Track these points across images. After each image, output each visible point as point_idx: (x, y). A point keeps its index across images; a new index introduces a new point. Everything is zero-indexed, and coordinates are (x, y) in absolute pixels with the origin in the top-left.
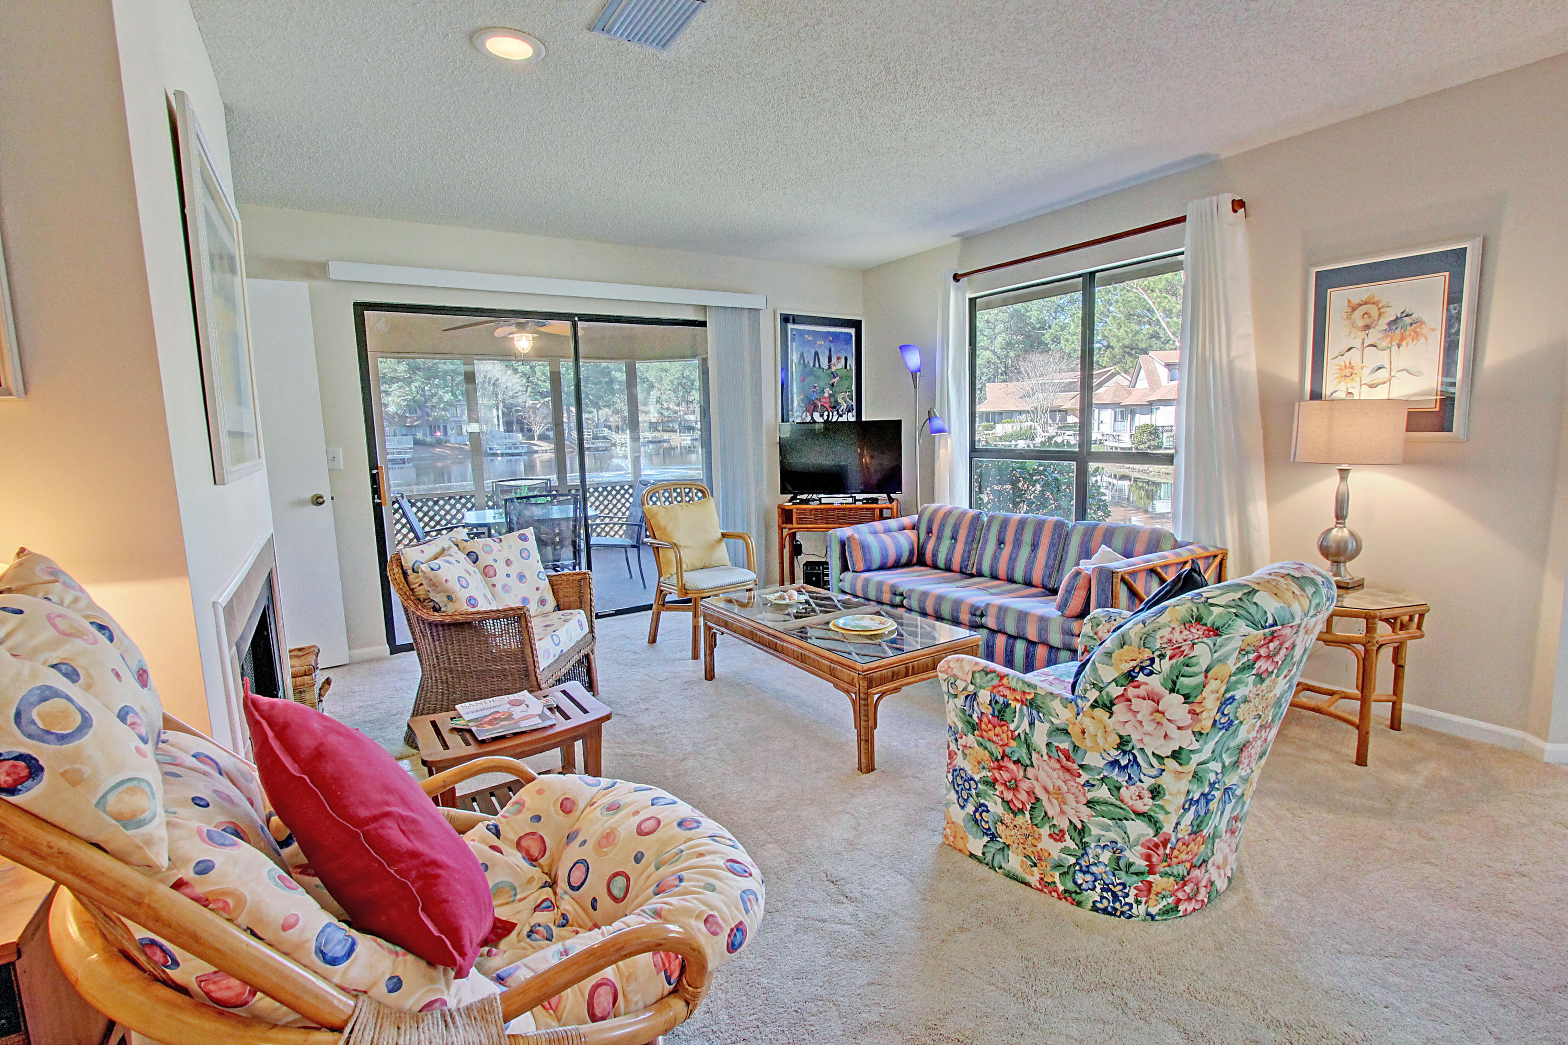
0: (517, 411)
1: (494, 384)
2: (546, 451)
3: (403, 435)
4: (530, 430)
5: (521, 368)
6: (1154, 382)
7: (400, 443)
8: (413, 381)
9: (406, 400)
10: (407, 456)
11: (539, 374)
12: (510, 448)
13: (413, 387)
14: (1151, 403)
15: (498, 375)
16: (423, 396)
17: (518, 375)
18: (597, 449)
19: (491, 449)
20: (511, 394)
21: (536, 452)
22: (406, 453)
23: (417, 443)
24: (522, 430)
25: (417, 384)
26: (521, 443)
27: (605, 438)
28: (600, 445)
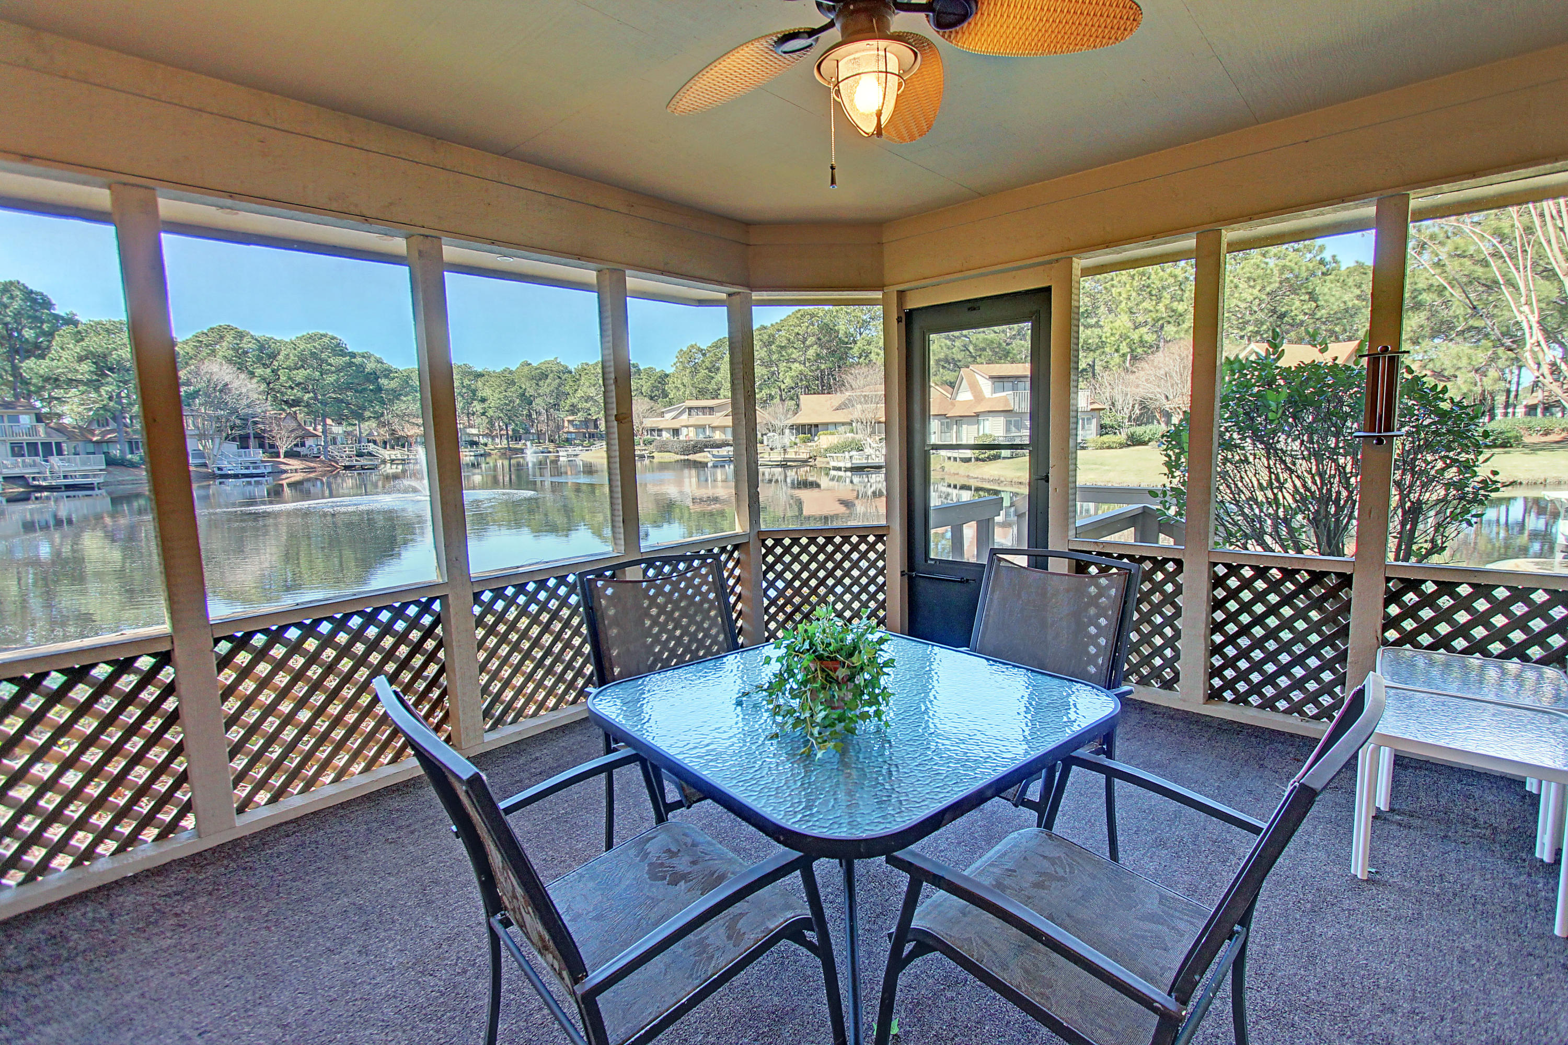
0: (255, 423)
1: (221, 391)
2: (296, 471)
3: (88, 453)
4: (272, 446)
5: (259, 371)
6: (978, 396)
7: (84, 463)
8: (103, 385)
9: (91, 409)
10: (96, 481)
11: (283, 378)
12: (247, 468)
13: (103, 393)
14: (977, 415)
15: (227, 379)
16: (120, 403)
17: (255, 380)
18: (362, 468)
19: (219, 469)
20: (245, 402)
21: (285, 472)
22: (95, 476)
23: (111, 462)
24: (262, 446)
25: (109, 389)
26: (263, 462)
27: (370, 454)
28: (366, 462)
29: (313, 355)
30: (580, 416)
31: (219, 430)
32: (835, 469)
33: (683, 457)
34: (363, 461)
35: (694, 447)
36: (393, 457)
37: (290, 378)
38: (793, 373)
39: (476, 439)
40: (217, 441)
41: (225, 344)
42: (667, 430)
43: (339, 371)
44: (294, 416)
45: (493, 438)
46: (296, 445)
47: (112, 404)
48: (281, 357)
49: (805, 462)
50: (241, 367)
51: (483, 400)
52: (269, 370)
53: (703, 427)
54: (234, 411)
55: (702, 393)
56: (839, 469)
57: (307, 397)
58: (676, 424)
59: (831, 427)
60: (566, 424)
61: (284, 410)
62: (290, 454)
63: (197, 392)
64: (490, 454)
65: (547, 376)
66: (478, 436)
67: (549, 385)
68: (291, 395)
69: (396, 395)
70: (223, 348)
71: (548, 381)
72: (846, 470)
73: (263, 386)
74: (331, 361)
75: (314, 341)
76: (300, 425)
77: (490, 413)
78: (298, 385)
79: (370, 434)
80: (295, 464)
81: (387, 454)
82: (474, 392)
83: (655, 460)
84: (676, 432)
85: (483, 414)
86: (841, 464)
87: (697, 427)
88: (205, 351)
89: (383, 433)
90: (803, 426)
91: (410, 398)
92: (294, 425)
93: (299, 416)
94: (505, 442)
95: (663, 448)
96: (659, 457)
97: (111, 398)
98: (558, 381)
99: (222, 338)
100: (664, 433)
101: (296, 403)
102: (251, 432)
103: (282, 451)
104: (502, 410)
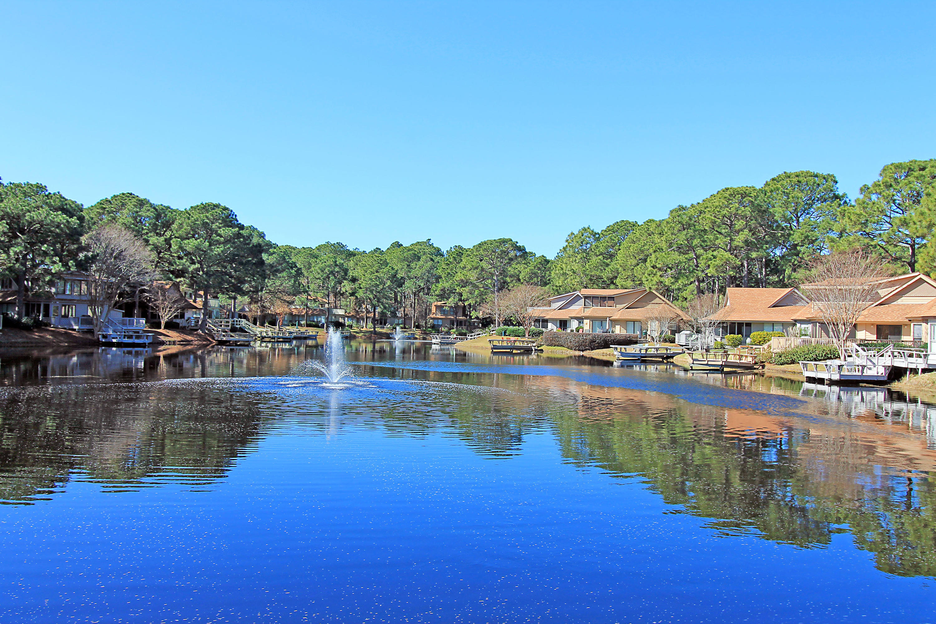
29: (205, 225)
30: (451, 301)
31: (110, 297)
32: (811, 380)
33: (577, 353)
34: (236, 337)
35: (593, 341)
36: (264, 334)
37: (181, 248)
38: (718, 262)
39: (341, 320)
40: (106, 308)
41: (125, 211)
42: (553, 321)
43: (226, 242)
44: (176, 286)
45: (358, 321)
46: (176, 317)
47: (17, 265)
48: (175, 226)
49: (749, 368)
50: (138, 234)
51: (354, 280)
52: (162, 239)
53: (602, 320)
54: (125, 278)
55: (595, 281)
56: (821, 381)
57: (192, 268)
58: (564, 315)
59: (778, 328)
60: (434, 309)
61: (170, 279)
62: (170, 325)
63: (94, 257)
64: (354, 337)
65: (419, 259)
66: (343, 317)
67: (421, 267)
68: (179, 265)
69: (275, 270)
70: (125, 216)
71: (421, 263)
72: (832, 383)
73: (154, 256)
74: (221, 231)
75: (207, 211)
76: (181, 295)
77: (360, 294)
78: (188, 254)
79: (243, 310)
80: (174, 335)
81: (258, 330)
82: (346, 271)
83: (544, 355)
84: (563, 324)
85: (352, 294)
86: (825, 376)
87: (593, 319)
88: (106, 218)
89: (255, 310)
90: (733, 324)
91: (284, 274)
92: (176, 296)
93: (183, 288)
94: (370, 324)
95: (554, 341)
96: (548, 351)
97: (17, 260)
98: (430, 263)
99: (123, 205)
100: (550, 325)
101: (180, 273)
102: (137, 300)
103: (163, 322)
104: (372, 292)
